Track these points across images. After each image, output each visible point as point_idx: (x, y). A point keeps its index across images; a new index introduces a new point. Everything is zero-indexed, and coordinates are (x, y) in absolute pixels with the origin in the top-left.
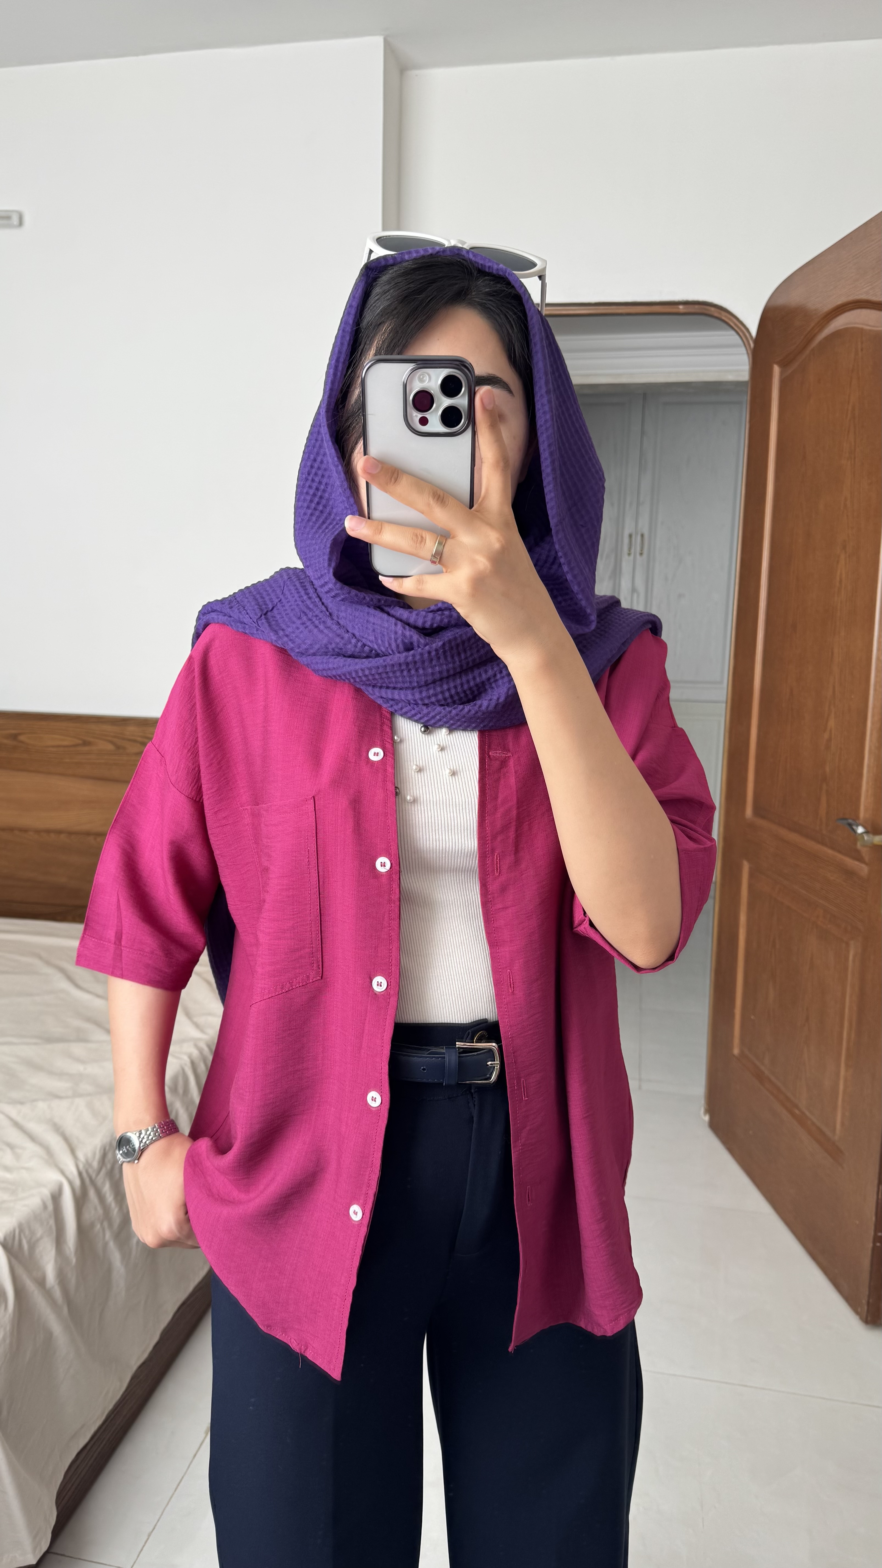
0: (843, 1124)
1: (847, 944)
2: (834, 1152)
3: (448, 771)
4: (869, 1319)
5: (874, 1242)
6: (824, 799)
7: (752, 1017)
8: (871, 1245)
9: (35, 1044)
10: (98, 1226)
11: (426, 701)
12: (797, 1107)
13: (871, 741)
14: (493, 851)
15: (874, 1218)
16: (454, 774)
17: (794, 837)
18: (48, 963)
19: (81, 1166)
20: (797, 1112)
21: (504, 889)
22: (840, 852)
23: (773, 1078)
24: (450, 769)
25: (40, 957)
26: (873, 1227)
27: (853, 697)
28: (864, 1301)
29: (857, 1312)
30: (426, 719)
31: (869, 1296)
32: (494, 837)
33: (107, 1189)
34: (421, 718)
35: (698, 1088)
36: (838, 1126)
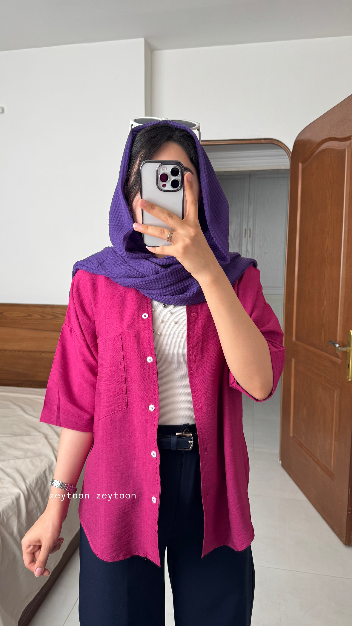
0: (334, 464)
1: (334, 391)
2: (331, 475)
3: (174, 322)
4: (346, 543)
5: (348, 512)
6: (323, 333)
7: (297, 421)
8: (346, 513)
9: (10, 437)
10: (35, 511)
11: (165, 294)
12: (316, 457)
13: (341, 310)
14: (193, 353)
15: (347, 502)
16: (176, 323)
17: (312, 349)
18: (15, 404)
19: (28, 486)
20: (316, 459)
21: (197, 369)
22: (330, 354)
23: (306, 446)
24: (175, 321)
25: (12, 402)
26: (347, 506)
27: (333, 293)
28: (344, 536)
29: (341, 540)
30: (165, 301)
31: (346, 534)
32: (193, 348)
33: (38, 495)
34: (163, 301)
35: (277, 450)
36: (332, 465)
